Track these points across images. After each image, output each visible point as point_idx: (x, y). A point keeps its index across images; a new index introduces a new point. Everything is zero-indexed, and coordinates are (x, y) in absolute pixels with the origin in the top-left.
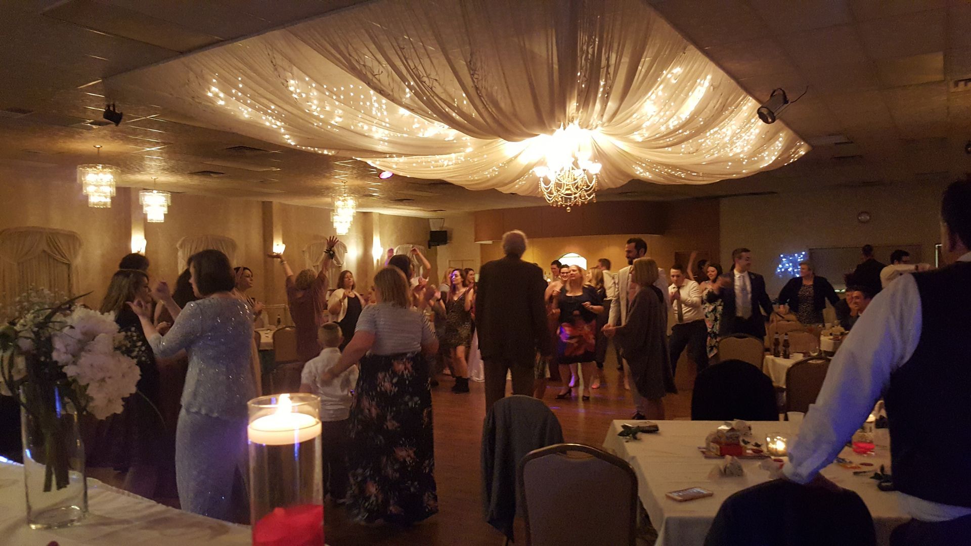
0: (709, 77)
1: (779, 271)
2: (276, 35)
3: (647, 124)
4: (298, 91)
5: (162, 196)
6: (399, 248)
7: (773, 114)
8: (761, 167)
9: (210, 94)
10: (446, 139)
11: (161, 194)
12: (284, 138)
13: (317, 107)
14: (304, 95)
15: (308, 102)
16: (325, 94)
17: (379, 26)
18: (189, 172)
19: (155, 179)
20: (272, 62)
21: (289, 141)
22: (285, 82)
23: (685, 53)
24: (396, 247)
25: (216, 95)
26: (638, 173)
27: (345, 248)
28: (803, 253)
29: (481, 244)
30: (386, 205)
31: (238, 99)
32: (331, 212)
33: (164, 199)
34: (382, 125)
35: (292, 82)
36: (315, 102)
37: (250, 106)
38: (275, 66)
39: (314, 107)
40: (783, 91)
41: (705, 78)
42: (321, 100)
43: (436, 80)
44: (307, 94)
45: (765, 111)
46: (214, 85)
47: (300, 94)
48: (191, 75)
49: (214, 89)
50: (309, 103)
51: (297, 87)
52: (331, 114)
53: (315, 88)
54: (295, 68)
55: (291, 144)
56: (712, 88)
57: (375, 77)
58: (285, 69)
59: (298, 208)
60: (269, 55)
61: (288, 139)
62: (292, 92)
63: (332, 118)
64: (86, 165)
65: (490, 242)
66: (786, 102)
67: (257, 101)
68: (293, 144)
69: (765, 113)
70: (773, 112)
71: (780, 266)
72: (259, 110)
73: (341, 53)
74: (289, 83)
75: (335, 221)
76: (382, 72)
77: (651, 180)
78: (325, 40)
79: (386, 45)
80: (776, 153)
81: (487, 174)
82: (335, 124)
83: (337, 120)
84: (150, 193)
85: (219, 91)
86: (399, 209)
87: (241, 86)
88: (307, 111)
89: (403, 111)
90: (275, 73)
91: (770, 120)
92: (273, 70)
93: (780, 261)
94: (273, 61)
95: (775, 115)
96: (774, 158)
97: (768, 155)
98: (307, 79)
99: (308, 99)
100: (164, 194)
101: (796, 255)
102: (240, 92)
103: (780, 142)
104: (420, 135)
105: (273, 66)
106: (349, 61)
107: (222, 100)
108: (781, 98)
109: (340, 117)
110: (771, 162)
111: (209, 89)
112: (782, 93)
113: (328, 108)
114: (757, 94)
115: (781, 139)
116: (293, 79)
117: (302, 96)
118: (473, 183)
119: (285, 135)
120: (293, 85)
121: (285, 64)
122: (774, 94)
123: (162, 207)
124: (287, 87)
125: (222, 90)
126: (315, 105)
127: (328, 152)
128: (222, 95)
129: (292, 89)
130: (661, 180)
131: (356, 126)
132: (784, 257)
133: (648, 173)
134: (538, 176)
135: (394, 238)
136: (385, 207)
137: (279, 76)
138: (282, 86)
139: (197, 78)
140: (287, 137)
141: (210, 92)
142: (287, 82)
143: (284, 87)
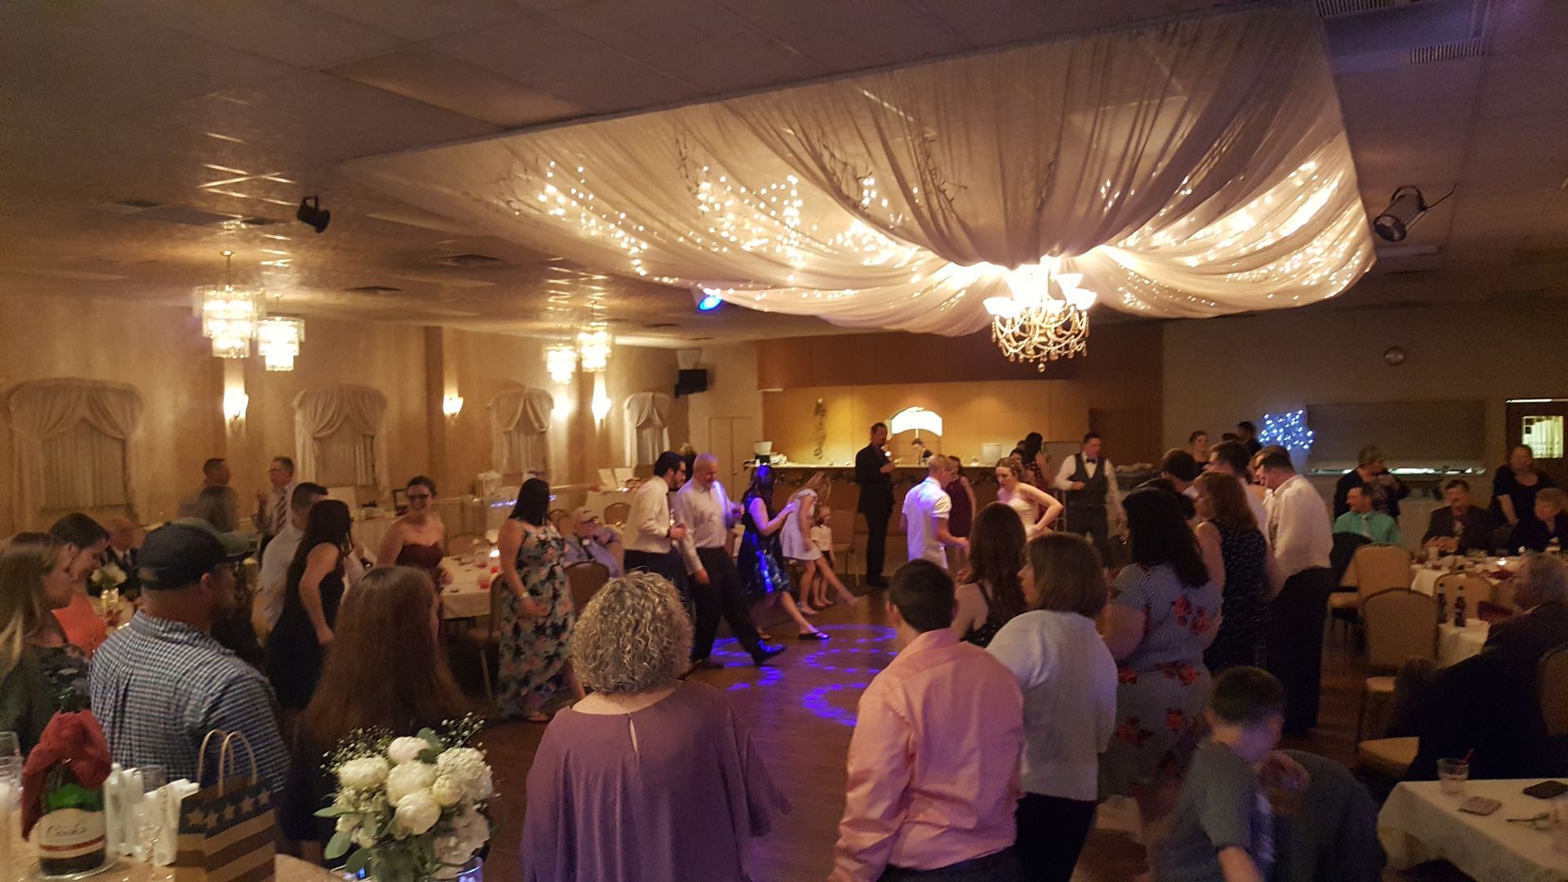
2: (700, 111)
4: (711, 200)
5: (292, 325)
7: (1404, 226)
9: (542, 198)
13: (731, 225)
14: (717, 207)
15: (722, 217)
20: (681, 154)
21: (639, 269)
22: (695, 186)
24: (628, 396)
25: (553, 199)
27: (549, 400)
28: (1300, 412)
33: (294, 330)
35: (705, 186)
36: (731, 216)
37: (597, 212)
38: (683, 159)
39: (727, 225)
40: (1418, 191)
41: (1334, 179)
44: (722, 205)
46: (551, 182)
47: (712, 206)
48: (517, 167)
49: (551, 189)
50: (721, 220)
51: (711, 193)
52: (748, 235)
53: (732, 193)
55: (638, 274)
56: (1337, 190)
57: (856, 182)
58: (698, 165)
60: (677, 141)
61: (638, 266)
62: (700, 203)
63: (747, 241)
66: (1424, 208)
68: (643, 273)
69: (1387, 225)
70: (1405, 223)
72: (612, 219)
74: (700, 188)
75: (548, 360)
76: (871, 173)
82: (746, 248)
83: (752, 243)
85: (559, 193)
88: (711, 231)
90: (682, 171)
91: (1397, 235)
92: (677, 167)
94: (684, 151)
98: (725, 177)
99: (721, 213)
100: (295, 323)
101: (1289, 415)
102: (594, 193)
105: (679, 160)
107: (559, 207)
108: (1415, 200)
109: (760, 239)
111: (542, 189)
112: (1415, 193)
113: (746, 226)
116: (706, 181)
117: (714, 208)
119: (634, 259)
120: (705, 191)
121: (699, 154)
122: (1400, 193)
123: (291, 345)
124: (697, 193)
125: (560, 189)
126: (728, 221)
128: (562, 199)
129: (701, 197)
132: (1270, 419)
137: (687, 176)
138: (686, 190)
139: (526, 170)
140: (637, 262)
141: (544, 194)
142: (698, 186)
143: (688, 194)
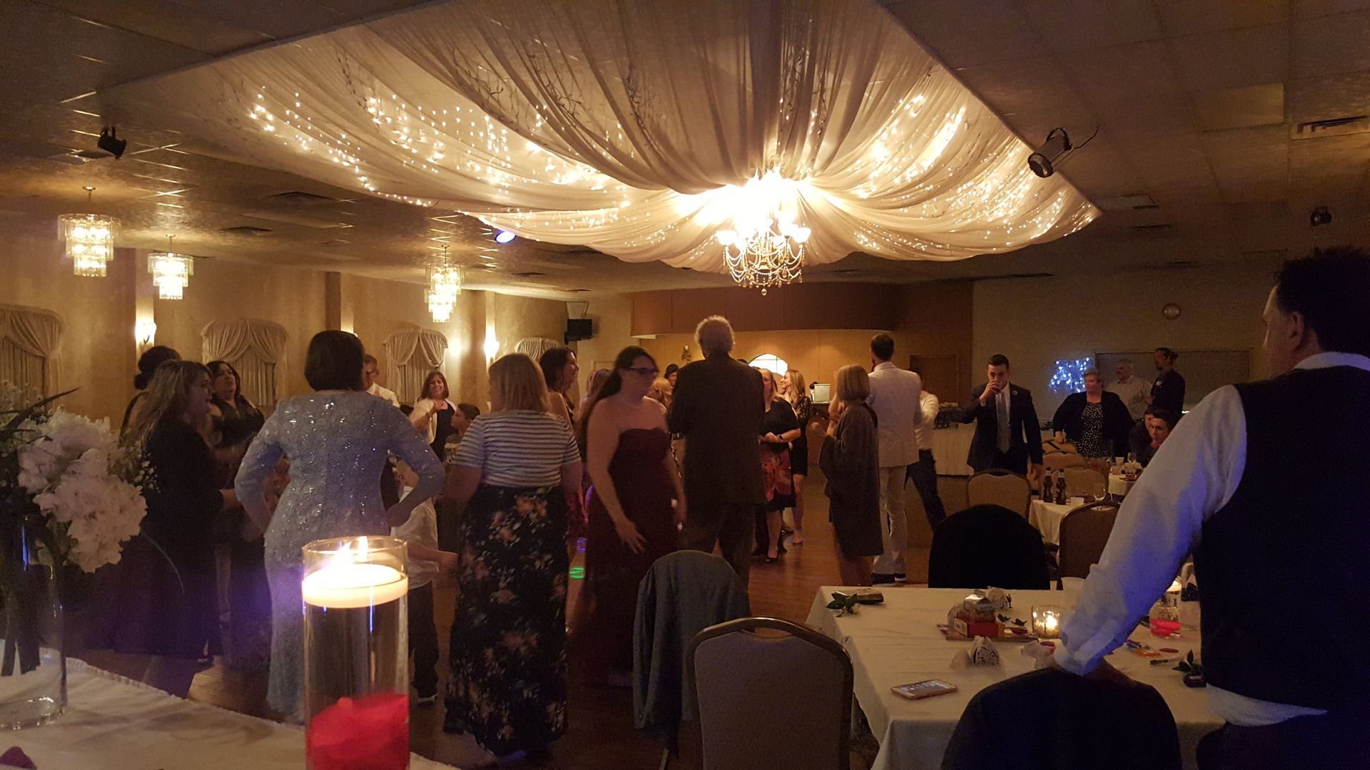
0: (963, 110)
1: (1053, 383)
2: (350, 34)
3: (876, 174)
4: (381, 114)
5: (182, 261)
6: (523, 342)
7: (1050, 163)
8: (1032, 238)
9: (253, 116)
10: (593, 189)
11: (179, 259)
12: (359, 181)
13: (408, 138)
14: (389, 120)
15: (395, 130)
16: (420, 119)
17: (499, 24)
18: (220, 227)
19: (171, 237)
20: (344, 72)
21: (367, 186)
22: (362, 101)
23: (929, 76)
24: (517, 342)
25: (263, 118)
26: (861, 243)
27: (444, 341)
28: (1088, 359)
29: (640, 339)
30: (504, 281)
31: (294, 123)
32: (425, 289)
33: (182, 266)
34: (500, 165)
35: (372, 101)
36: (406, 130)
37: (312, 133)
38: (348, 77)
39: (403, 137)
40: (1065, 133)
41: (957, 112)
42: (412, 127)
43: (580, 103)
44: (394, 119)
45: (1038, 160)
46: (260, 103)
47: (383, 119)
48: (228, 91)
49: (260, 109)
50: (397, 132)
51: (379, 108)
52: (427, 148)
53: (406, 110)
54: (377, 83)
55: (369, 190)
56: (966, 125)
57: (493, 97)
58: (362, 83)
59: (376, 282)
60: (340, 61)
61: (365, 183)
62: (372, 116)
63: (429, 154)
64: (72, 214)
65: (653, 337)
66: (1067, 147)
67: (321, 126)
68: (372, 189)
69: (1039, 162)
70: (1050, 160)
71: (1055, 377)
72: (324, 140)
73: (444, 61)
74: (368, 102)
75: (430, 302)
76: (502, 89)
77: (880, 254)
78: (422, 42)
79: (510, 52)
80: (1053, 219)
81: (650, 239)
82: (433, 161)
83: (436, 157)
84: (163, 258)
85: (267, 112)
86: (525, 286)
87: (298, 104)
88: (394, 143)
89: (531, 146)
90: (349, 86)
91: (1046, 173)
92: (345, 83)
93: (1055, 370)
94: (347, 71)
95: (1052, 165)
96: (1049, 226)
97: (1041, 222)
98: (394, 97)
99: (394, 126)
100: (184, 259)
101: (1077, 362)
102: (297, 114)
103: (1059, 204)
104: (556, 181)
105: (346, 78)
106: (456, 74)
107: (271, 125)
108: (1062, 141)
109: (441, 152)
110: (1045, 231)
111: (253, 109)
112: (1063, 135)
113: (423, 139)
114: (1029, 136)
115: (1059, 200)
116: (374, 96)
117: (386, 121)
118: (629, 252)
119: (361, 176)
120: (373, 106)
121: (364, 74)
122: (1052, 136)
123: (181, 278)
124: (365, 107)
125: (270, 110)
126: (404, 134)
127: (423, 202)
128: (270, 117)
129: (372, 110)
130: (894, 254)
131: (464, 165)
132: (1060, 365)
133: (874, 244)
134: (723, 244)
135: (515, 329)
136: (503, 284)
137: (355, 93)
138: (358, 105)
139: (235, 92)
140: (363, 179)
141: (254, 113)
142: (366, 100)
143: (361, 108)
